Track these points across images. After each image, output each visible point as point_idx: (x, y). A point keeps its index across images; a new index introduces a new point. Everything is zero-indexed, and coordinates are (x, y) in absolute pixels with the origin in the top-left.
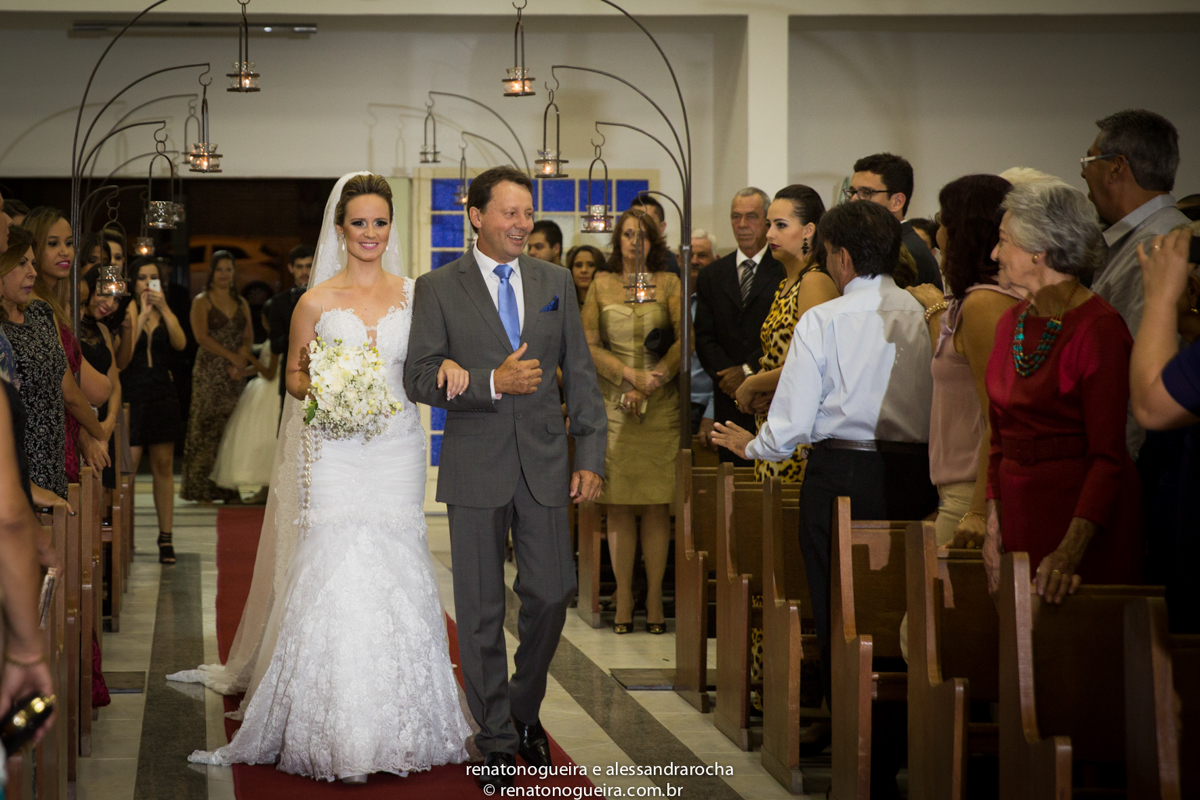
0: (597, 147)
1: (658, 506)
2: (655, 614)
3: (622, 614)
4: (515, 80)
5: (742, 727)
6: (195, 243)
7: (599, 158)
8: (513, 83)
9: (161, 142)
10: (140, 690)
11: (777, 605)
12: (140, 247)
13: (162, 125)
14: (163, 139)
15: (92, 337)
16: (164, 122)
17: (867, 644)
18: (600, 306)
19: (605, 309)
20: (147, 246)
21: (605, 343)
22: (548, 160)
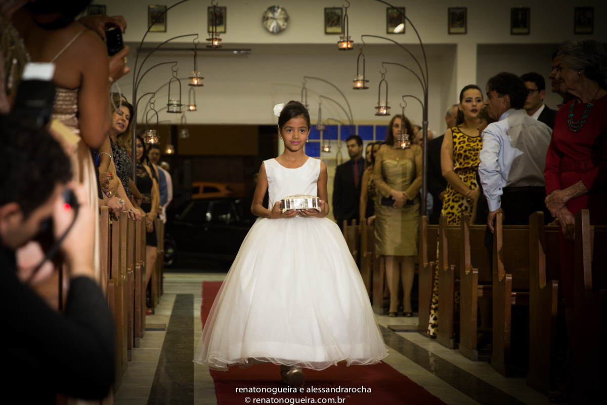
0: (383, 74)
1: (409, 257)
2: (407, 307)
3: (393, 307)
4: (344, 41)
5: (450, 338)
6: (195, 185)
7: (383, 80)
8: (343, 43)
9: (175, 71)
10: (163, 330)
11: (467, 274)
12: (167, 149)
13: (175, 64)
14: (176, 70)
15: (142, 173)
16: (176, 62)
17: (509, 278)
18: (382, 162)
19: (384, 162)
20: (170, 149)
21: (385, 178)
22: (359, 80)
